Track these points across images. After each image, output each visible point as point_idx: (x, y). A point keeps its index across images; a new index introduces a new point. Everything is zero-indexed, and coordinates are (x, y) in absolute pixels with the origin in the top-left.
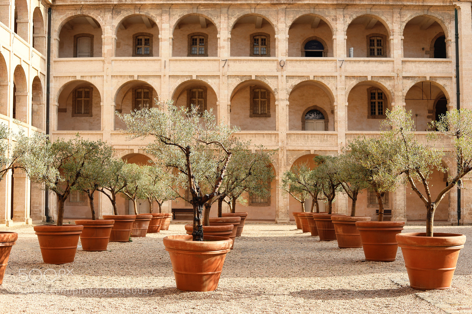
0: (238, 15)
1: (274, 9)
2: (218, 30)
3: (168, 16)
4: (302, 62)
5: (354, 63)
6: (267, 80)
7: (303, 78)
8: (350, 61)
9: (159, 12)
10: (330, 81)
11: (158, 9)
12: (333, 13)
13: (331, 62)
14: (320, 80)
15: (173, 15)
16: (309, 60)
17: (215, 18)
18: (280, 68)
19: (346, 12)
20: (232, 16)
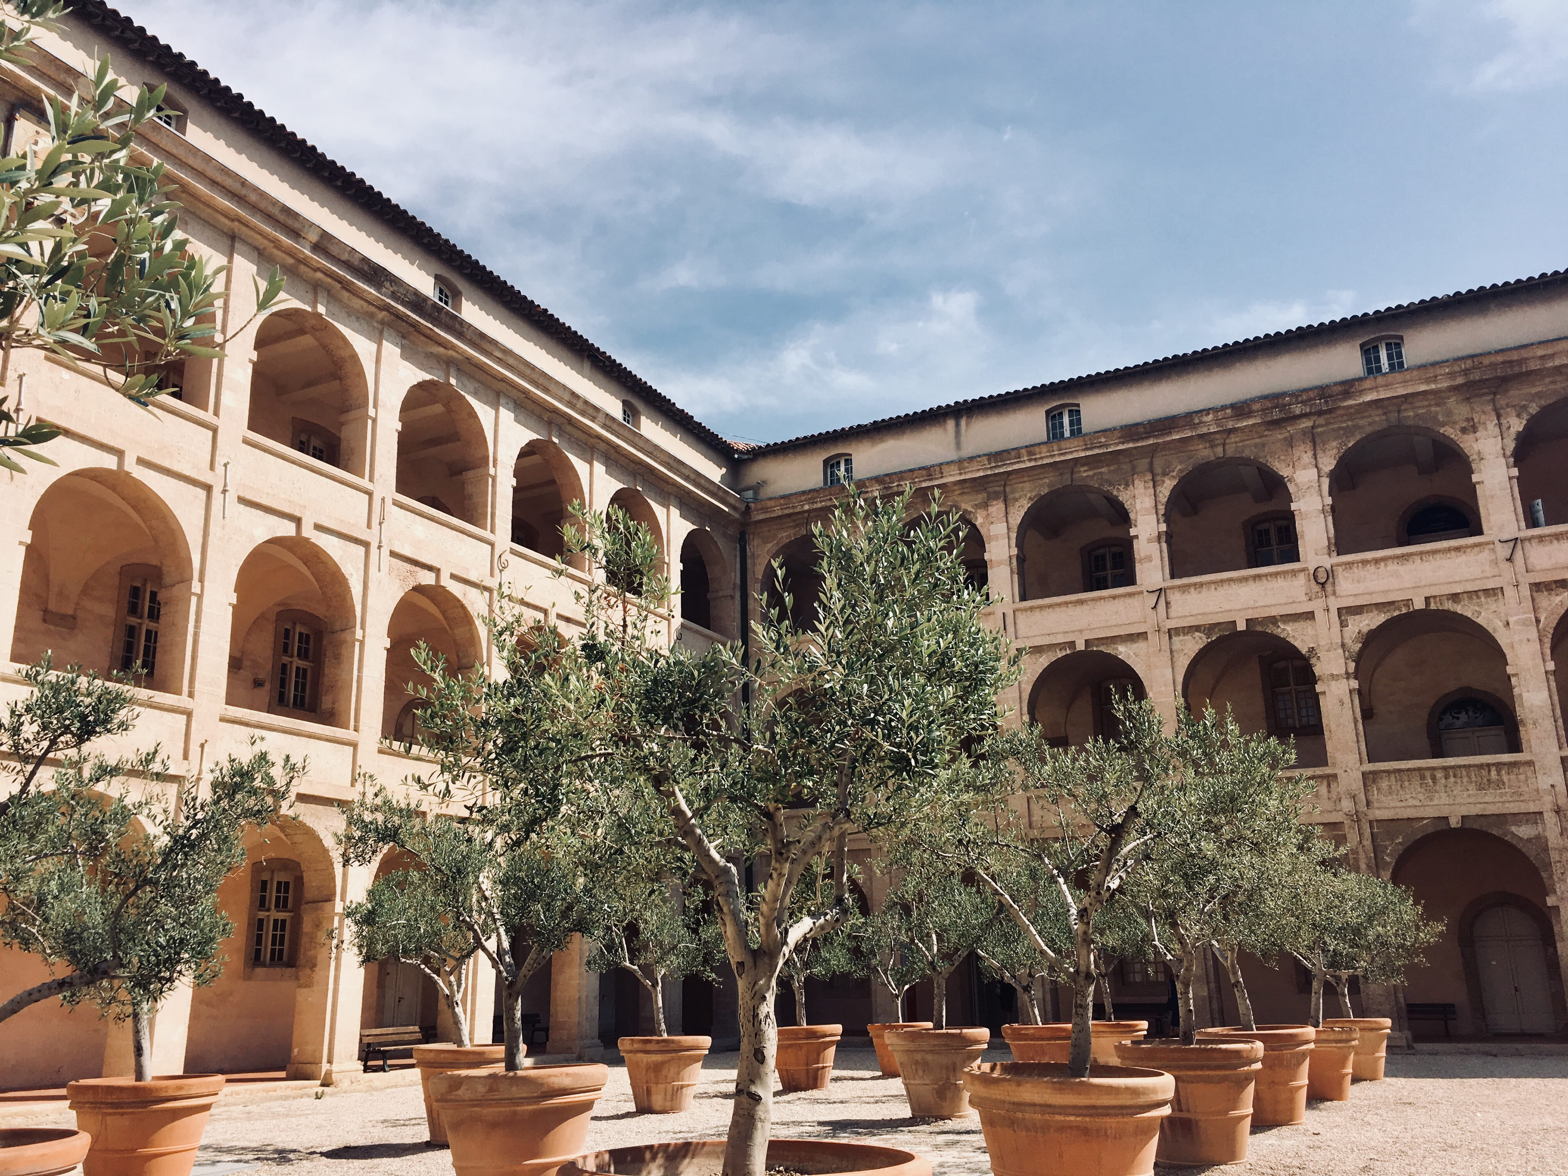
0: (1181, 471)
1: (1280, 437)
2: (1132, 516)
3: (1002, 506)
4: (1382, 564)
5: (1555, 542)
6: (1282, 626)
7: (1392, 607)
8: (1541, 538)
9: (980, 497)
10: (1480, 605)
11: (978, 492)
12: (1460, 410)
13: (1476, 549)
14: (1449, 606)
15: (1016, 500)
16: (1403, 556)
17: (1121, 488)
18: (1317, 588)
19: (1501, 401)
20: (1165, 474)
